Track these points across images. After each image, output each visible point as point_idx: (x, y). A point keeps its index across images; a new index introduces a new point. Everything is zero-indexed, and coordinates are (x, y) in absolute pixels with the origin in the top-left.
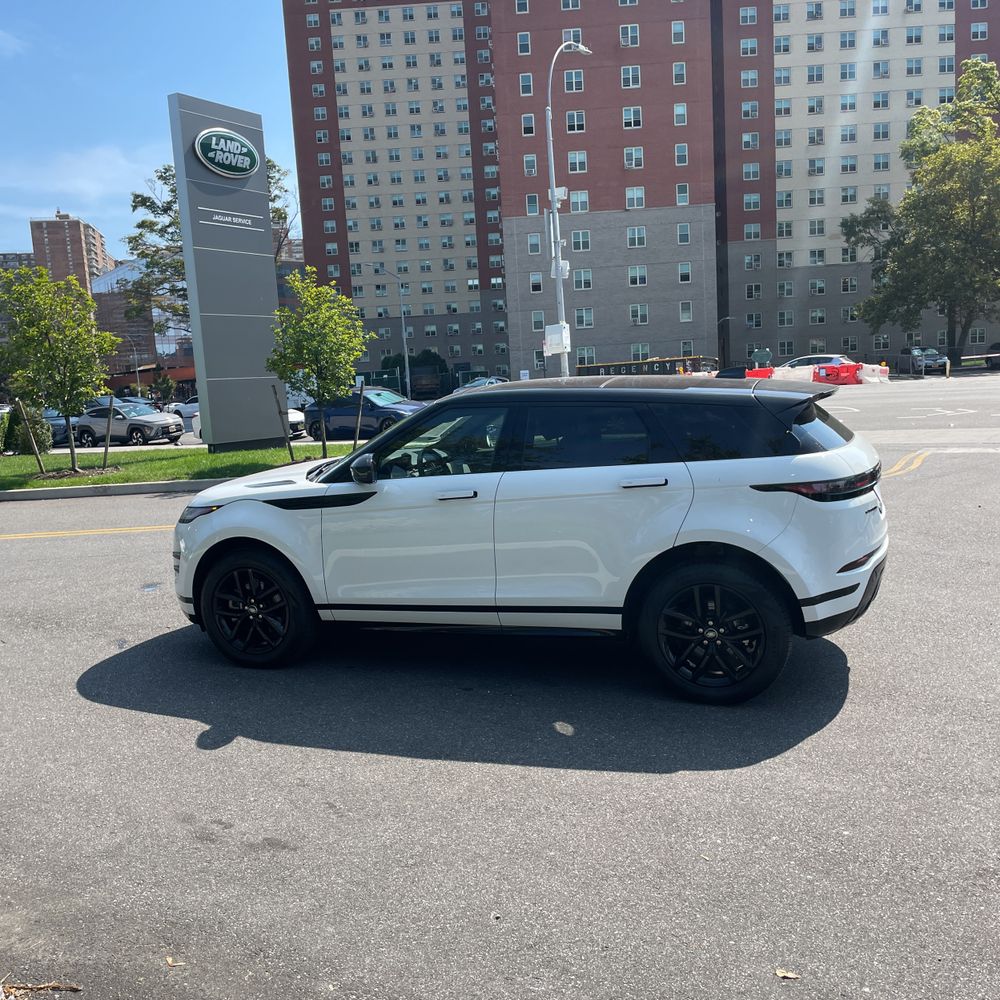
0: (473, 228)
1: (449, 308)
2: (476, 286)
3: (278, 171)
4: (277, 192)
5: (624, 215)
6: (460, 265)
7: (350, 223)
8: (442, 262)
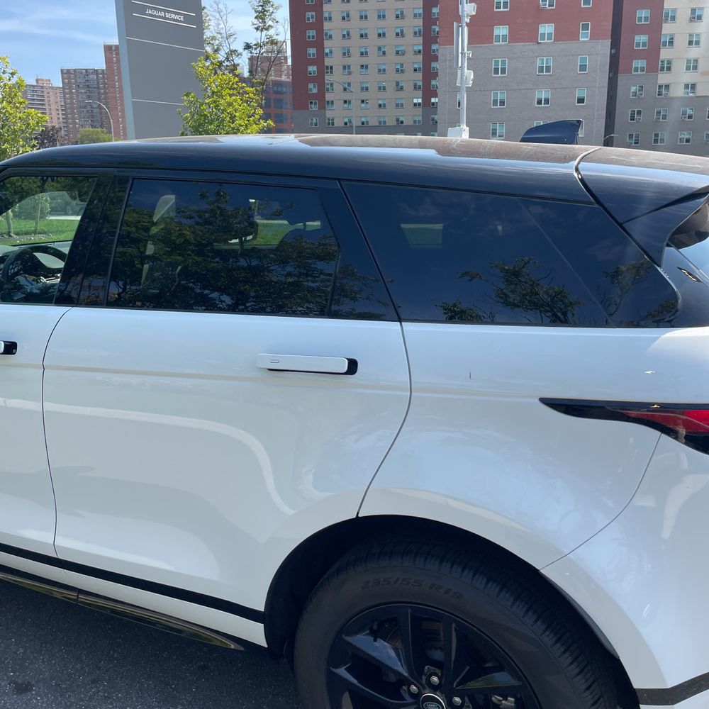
0: (420, 57)
1: (398, 120)
2: (419, 104)
3: (272, 6)
4: (270, 23)
5: (536, 47)
6: (408, 87)
7: (327, 51)
8: (395, 84)
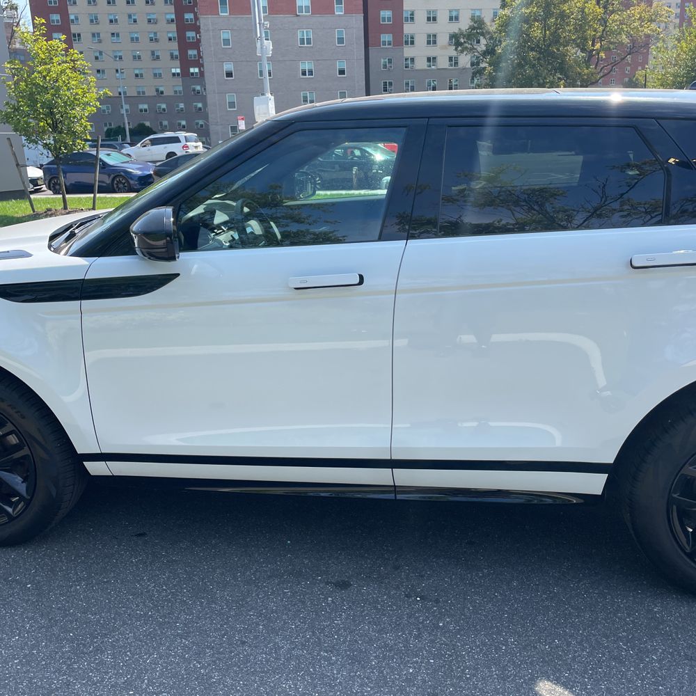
0: (173, 27)
1: (157, 90)
2: (178, 74)
5: (295, 19)
6: (165, 57)
7: (72, 17)
8: (150, 53)
